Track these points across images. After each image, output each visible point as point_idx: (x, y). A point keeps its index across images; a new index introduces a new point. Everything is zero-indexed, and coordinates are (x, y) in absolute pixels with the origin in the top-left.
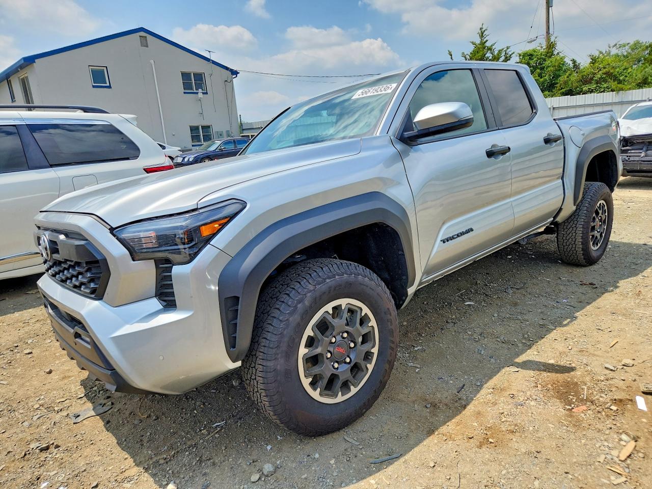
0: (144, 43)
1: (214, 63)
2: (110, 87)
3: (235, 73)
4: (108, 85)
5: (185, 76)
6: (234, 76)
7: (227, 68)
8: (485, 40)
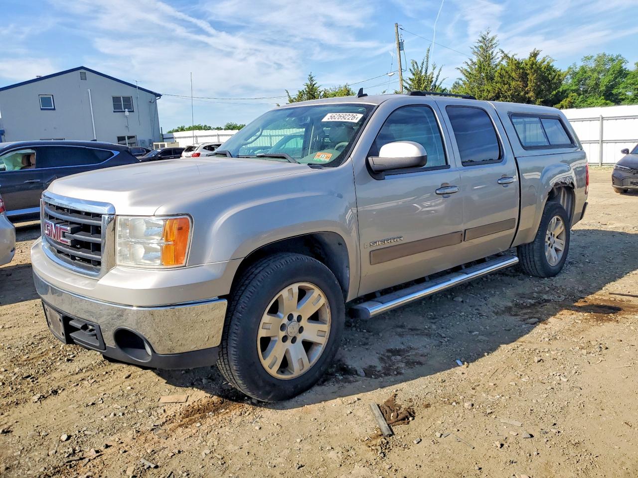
0: (83, 77)
1: (140, 88)
2: (54, 109)
3: (159, 95)
4: (53, 108)
5: (116, 100)
6: (157, 98)
7: (151, 92)
8: (313, 83)
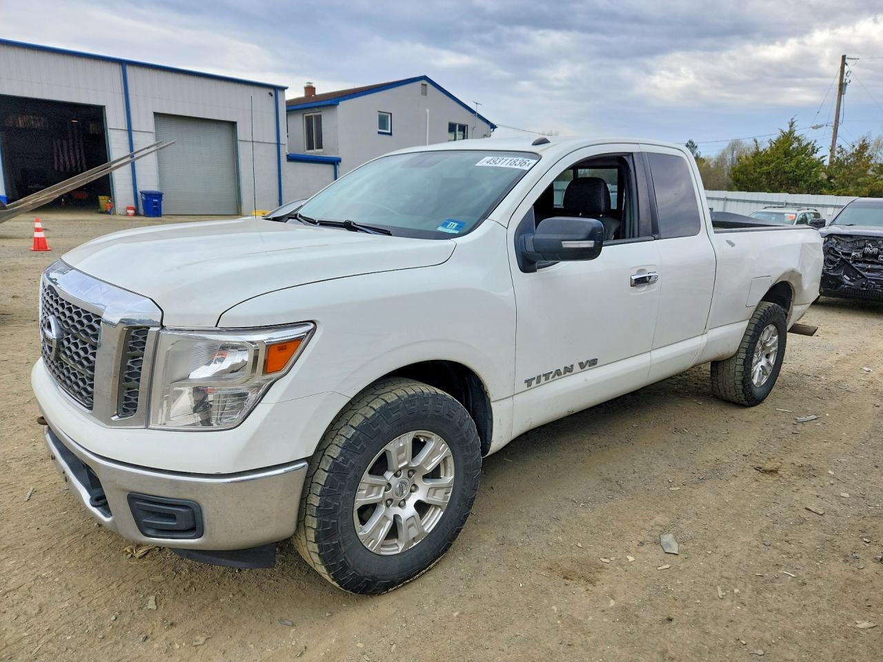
0: (425, 91)
1: (480, 117)
2: (391, 134)
3: (493, 127)
4: (390, 131)
5: (451, 128)
6: (492, 130)
7: (487, 122)
8: (794, 130)
